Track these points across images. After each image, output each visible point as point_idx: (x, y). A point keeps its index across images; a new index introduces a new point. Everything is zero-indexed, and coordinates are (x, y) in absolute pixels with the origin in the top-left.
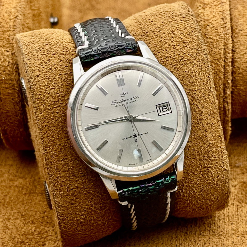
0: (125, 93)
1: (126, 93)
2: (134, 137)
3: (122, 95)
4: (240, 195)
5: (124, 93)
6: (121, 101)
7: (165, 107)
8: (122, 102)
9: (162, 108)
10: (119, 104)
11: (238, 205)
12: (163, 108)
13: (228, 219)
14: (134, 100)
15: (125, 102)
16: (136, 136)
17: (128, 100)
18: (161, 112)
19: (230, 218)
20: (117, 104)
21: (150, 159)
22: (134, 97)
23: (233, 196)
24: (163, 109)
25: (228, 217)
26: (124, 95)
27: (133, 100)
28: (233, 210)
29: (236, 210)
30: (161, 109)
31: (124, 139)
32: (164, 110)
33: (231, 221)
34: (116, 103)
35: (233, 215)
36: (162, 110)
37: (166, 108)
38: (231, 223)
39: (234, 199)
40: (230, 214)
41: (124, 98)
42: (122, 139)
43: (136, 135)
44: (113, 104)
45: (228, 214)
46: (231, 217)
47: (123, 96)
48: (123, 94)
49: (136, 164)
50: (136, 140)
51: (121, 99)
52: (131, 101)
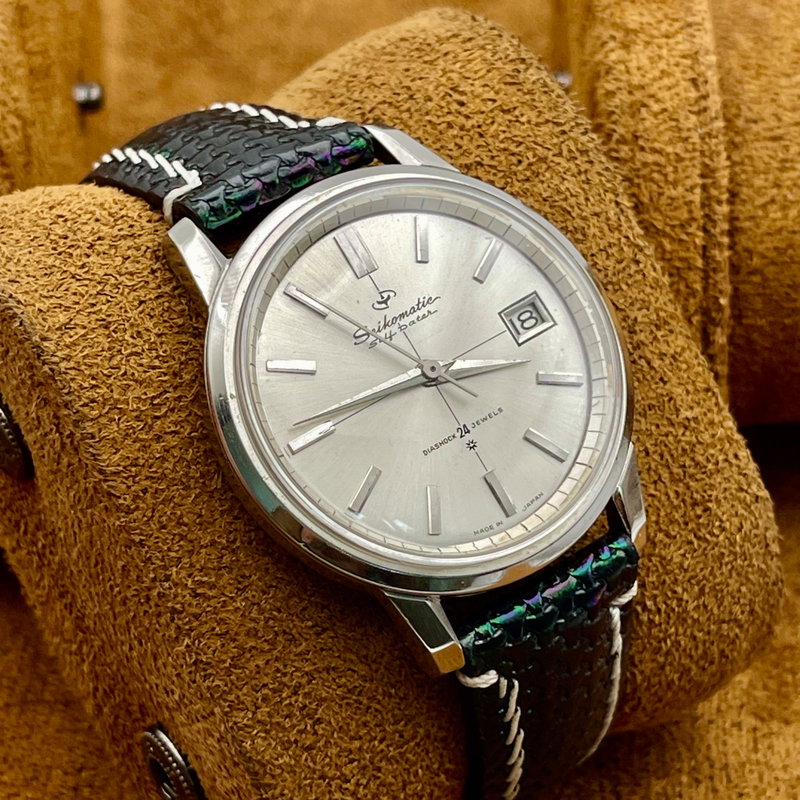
0: (385, 295)
1: (392, 294)
2: (461, 437)
3: (379, 303)
4: (760, 694)
5: (383, 298)
6: (382, 324)
7: (529, 314)
8: (385, 326)
9: (519, 319)
11: (755, 729)
12: (522, 318)
13: (725, 780)
14: (424, 311)
15: (397, 325)
16: (469, 432)
17: (402, 316)
18: (519, 333)
19: (733, 776)
21: (536, 498)
22: (421, 300)
23: (735, 698)
24: (523, 321)
25: (724, 773)
26: (385, 302)
27: (420, 313)
28: (741, 746)
29: (752, 745)
30: (518, 324)
31: (432, 449)
32: (526, 325)
33: (736, 786)
34: (368, 334)
35: (743, 765)
36: (522, 326)
37: (531, 317)
38: (737, 790)
39: (742, 707)
40: (732, 759)
41: (390, 314)
42: (425, 453)
43: (465, 426)
44: (358, 341)
45: (724, 761)
46: (736, 771)
47: (384, 306)
48: (380, 300)
49: (495, 526)
50: (472, 445)
51: (379, 316)
52: (413, 317)
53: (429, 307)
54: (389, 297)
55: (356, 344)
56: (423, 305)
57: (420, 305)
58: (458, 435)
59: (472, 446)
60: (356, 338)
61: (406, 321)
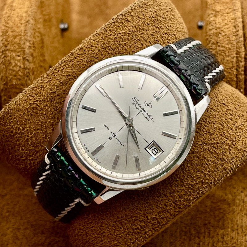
0: (150, 105)
1: (151, 107)
3: (147, 103)
5: (149, 104)
6: (140, 105)
14: (148, 117)
15: (141, 110)
17: (145, 111)
20: (135, 103)
21: (99, 161)
24: (154, 150)
26: (148, 105)
27: (147, 116)
30: (153, 148)
31: (106, 127)
36: (153, 150)
37: (156, 152)
42: (104, 125)
43: (116, 135)
47: (146, 105)
48: (148, 104)
49: (87, 149)
51: (143, 104)
52: (145, 114)
53: (149, 119)
54: (149, 106)
55: (132, 98)
56: (150, 117)
58: (112, 134)
59: (110, 139)
60: (134, 98)
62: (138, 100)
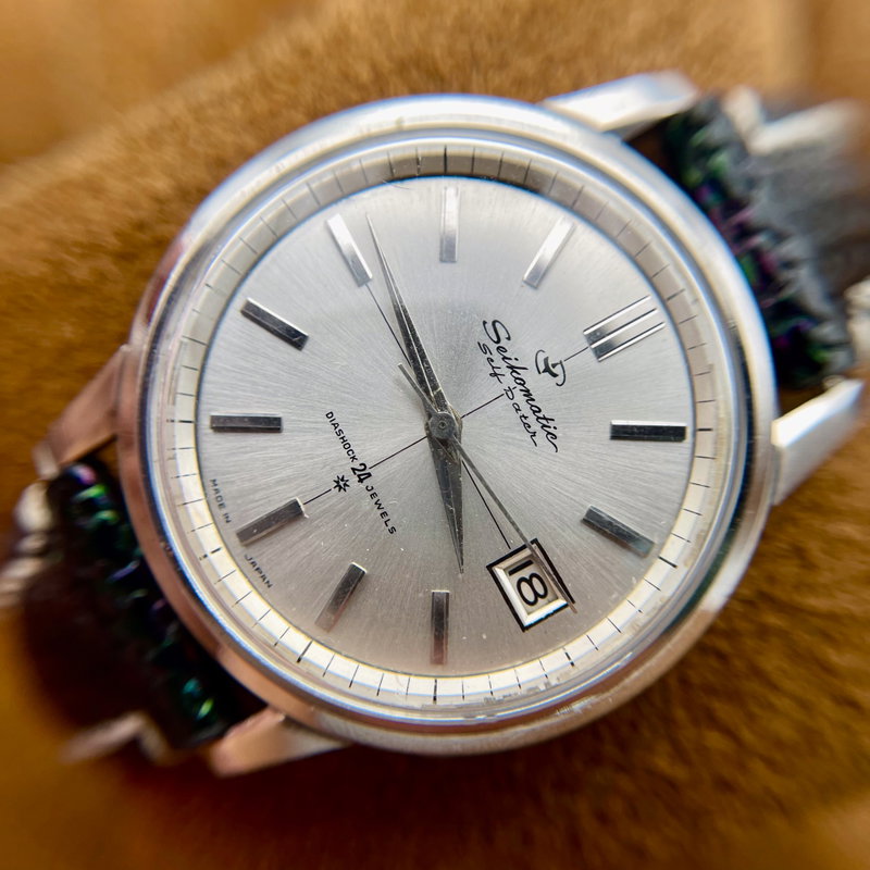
0: (557, 370)
1: (559, 380)
2: (354, 469)
3: (546, 360)
5: (554, 366)
6: (513, 363)
7: (541, 592)
8: (511, 367)
9: (533, 575)
10: (497, 356)
12: (535, 581)
14: (536, 427)
15: (514, 385)
16: (361, 481)
17: (527, 393)
18: (512, 573)
20: (493, 347)
21: (264, 578)
22: (551, 424)
24: (529, 583)
26: (547, 370)
27: (532, 419)
30: (525, 573)
31: (336, 426)
32: (525, 586)
34: (498, 342)
36: (523, 579)
37: (537, 595)
41: (531, 376)
42: (330, 415)
43: (369, 475)
44: (489, 326)
47: (542, 368)
48: (550, 363)
49: (224, 511)
50: (342, 483)
51: (526, 360)
52: (526, 410)
53: (541, 435)
54: (555, 375)
55: (485, 323)
56: (544, 426)
57: (544, 422)
58: (357, 466)
59: (340, 484)
60: (494, 323)
61: (520, 398)
62: (509, 338)
